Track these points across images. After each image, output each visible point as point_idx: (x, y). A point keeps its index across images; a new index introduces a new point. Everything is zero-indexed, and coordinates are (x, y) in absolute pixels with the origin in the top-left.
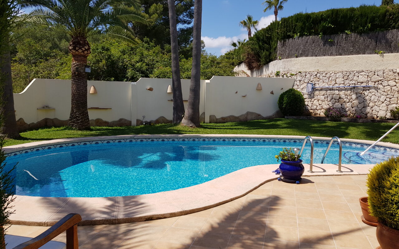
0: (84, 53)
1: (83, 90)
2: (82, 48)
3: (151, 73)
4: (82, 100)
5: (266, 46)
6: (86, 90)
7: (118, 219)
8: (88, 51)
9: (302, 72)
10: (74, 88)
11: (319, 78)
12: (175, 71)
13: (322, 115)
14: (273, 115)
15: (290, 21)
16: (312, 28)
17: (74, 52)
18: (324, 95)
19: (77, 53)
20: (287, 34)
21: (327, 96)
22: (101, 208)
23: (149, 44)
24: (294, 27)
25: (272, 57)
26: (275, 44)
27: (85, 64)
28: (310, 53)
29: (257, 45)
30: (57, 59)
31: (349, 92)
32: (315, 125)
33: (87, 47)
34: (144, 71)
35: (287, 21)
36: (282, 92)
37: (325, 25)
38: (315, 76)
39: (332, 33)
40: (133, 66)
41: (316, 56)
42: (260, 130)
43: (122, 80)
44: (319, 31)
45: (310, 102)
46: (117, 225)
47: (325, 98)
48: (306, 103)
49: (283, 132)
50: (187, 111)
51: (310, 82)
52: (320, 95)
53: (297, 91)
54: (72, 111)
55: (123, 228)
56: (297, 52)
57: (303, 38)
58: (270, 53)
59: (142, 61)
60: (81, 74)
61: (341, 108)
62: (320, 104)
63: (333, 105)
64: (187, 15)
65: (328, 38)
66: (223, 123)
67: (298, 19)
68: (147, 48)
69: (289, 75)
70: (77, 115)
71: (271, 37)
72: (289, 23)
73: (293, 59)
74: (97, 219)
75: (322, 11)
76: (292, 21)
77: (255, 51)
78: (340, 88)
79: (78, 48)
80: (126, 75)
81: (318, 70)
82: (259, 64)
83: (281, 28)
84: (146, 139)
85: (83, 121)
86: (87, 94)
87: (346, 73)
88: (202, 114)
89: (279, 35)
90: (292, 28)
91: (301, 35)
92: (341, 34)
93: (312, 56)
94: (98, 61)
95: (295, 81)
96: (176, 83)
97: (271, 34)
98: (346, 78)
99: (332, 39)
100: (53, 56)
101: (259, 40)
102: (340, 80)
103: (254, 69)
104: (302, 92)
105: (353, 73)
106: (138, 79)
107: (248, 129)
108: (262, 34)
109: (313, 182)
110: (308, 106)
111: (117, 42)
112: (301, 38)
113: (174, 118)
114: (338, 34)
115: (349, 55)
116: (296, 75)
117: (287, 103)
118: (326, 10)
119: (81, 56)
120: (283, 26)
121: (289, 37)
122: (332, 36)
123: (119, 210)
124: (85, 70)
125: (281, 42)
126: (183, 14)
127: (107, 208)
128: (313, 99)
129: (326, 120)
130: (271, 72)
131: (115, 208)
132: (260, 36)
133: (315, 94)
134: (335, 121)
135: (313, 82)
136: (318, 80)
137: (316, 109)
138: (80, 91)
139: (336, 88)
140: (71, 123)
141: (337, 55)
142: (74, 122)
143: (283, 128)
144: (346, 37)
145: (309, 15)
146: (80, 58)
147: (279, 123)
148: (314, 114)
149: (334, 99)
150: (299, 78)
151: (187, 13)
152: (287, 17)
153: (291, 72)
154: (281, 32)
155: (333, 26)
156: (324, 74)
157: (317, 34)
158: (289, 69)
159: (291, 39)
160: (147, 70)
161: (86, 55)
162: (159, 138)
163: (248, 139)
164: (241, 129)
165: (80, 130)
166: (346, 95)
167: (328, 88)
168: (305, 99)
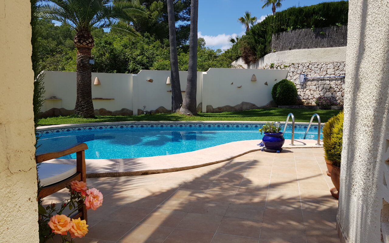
0: (88, 46)
1: (88, 81)
2: (86, 41)
3: (151, 66)
4: (87, 90)
5: (262, 39)
6: (90, 81)
7: (118, 173)
8: (92, 44)
9: (295, 64)
10: (79, 79)
11: (311, 69)
12: (173, 63)
13: (314, 104)
14: (267, 105)
15: (283, 15)
16: (305, 22)
17: (79, 45)
18: (315, 85)
19: (81, 45)
20: (281, 27)
21: (319, 86)
22: (105, 166)
23: (149, 39)
24: (287, 21)
25: (267, 50)
26: (269, 37)
27: (89, 56)
28: (303, 46)
29: (253, 39)
30: (63, 54)
31: (339, 82)
32: (307, 113)
33: (90, 40)
34: (145, 64)
35: (281, 14)
36: (275, 83)
37: (317, 18)
38: (308, 67)
39: (324, 26)
40: (135, 59)
41: (308, 48)
42: (253, 117)
43: (124, 73)
44: (311, 24)
45: (302, 92)
46: (118, 177)
47: (316, 88)
48: (299, 93)
49: (275, 119)
50: (185, 100)
51: (302, 73)
52: (311, 86)
53: (290, 82)
54: (78, 100)
55: (123, 179)
56: (291, 45)
57: (296, 31)
58: (265, 46)
59: (142, 55)
60: (86, 66)
61: (332, 97)
62: (312, 93)
63: (324, 95)
64: (187, 12)
65: (320, 31)
66: (219, 113)
67: (291, 13)
68: (147, 43)
69: (282, 67)
70: (82, 103)
71: (266, 31)
72: (283, 16)
73: (286, 51)
74: (100, 172)
75: (314, 5)
76: (286, 15)
77: (251, 45)
78: (331, 78)
79: (83, 41)
80: (127, 68)
81: (310, 61)
82: (254, 57)
83: (275, 22)
84: (146, 124)
85: (88, 109)
86: (91, 85)
87: (336, 63)
88: (199, 104)
89: (273, 29)
90: (286, 21)
91: (294, 29)
92: (332, 26)
93: (305, 48)
94: (101, 55)
95: (288, 72)
96: (174, 74)
97: (266, 28)
98: (336, 68)
99: (323, 32)
100: (59, 52)
101: (255, 34)
102: (330, 71)
103: (251, 63)
104: (295, 83)
105: (343, 64)
106: (139, 71)
107: (243, 117)
108: (257, 28)
109: (293, 152)
110: (301, 96)
111: (119, 37)
112: (294, 31)
113: (173, 107)
114: (329, 26)
115: (339, 47)
116: (289, 66)
117: (280, 93)
118: (318, 4)
119: (85, 48)
120: (277, 20)
121: (283, 30)
122: (323, 29)
123: (120, 167)
124: (89, 61)
125: (275, 35)
126: (183, 11)
127: (109, 166)
128: (305, 90)
129: (317, 108)
130: (266, 64)
131: (116, 166)
132: (255, 30)
133: (307, 85)
134: (325, 109)
135: (306, 73)
136: (310, 71)
137: (308, 99)
138: (84, 81)
139: (327, 78)
140: (76, 111)
141: (328, 47)
142: (79, 110)
143: (275, 116)
144: (337, 29)
145: (301, 9)
146: (84, 50)
147: (272, 111)
148: (306, 103)
149: (325, 89)
150: (292, 69)
151: (187, 10)
152: (281, 11)
153: (284, 63)
154: (275, 26)
155: (324, 19)
156: (316, 66)
157: (309, 27)
158: (282, 61)
159: (285, 32)
160: (147, 63)
161: (90, 48)
162: (158, 124)
163: (241, 124)
164: (235, 117)
165: (85, 117)
166: (337, 85)
167: (319, 78)
168: (298, 89)
